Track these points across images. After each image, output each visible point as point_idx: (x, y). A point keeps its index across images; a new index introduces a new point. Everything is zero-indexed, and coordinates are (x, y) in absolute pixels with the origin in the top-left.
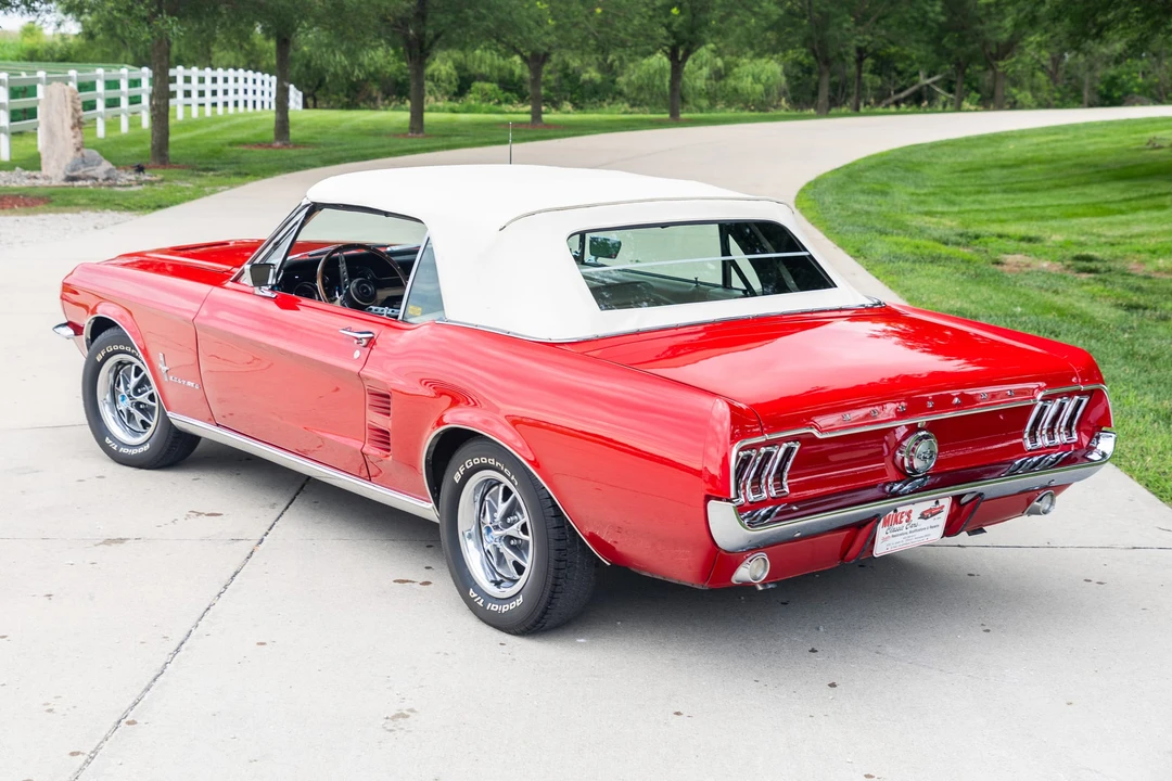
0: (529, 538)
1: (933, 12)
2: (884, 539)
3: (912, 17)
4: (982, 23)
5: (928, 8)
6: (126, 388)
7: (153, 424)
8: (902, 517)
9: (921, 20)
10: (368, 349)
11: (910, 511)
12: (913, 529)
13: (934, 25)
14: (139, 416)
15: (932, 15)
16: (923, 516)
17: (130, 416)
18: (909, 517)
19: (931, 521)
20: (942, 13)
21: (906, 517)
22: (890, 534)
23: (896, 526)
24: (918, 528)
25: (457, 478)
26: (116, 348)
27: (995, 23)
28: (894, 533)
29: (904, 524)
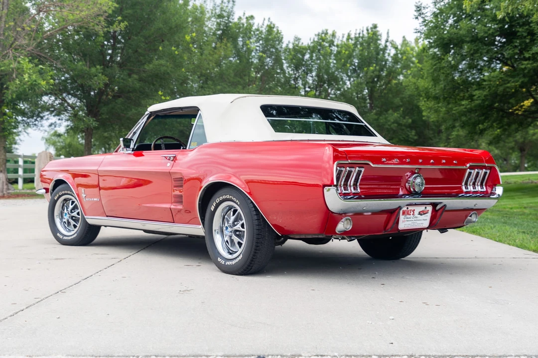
0: (245, 230)
1: (412, 135)
2: (403, 221)
3: (403, 137)
4: (432, 140)
5: (409, 134)
6: (67, 210)
7: (78, 226)
8: (410, 212)
9: (406, 138)
10: (173, 162)
11: (414, 210)
12: (416, 219)
13: (412, 140)
14: (72, 222)
15: (411, 136)
16: (420, 214)
17: (69, 223)
18: (414, 212)
19: (423, 217)
20: (415, 135)
21: (412, 213)
22: (406, 220)
23: (408, 216)
24: (418, 219)
25: (212, 208)
26: (63, 192)
27: (438, 140)
28: (408, 220)
29: (412, 216)
